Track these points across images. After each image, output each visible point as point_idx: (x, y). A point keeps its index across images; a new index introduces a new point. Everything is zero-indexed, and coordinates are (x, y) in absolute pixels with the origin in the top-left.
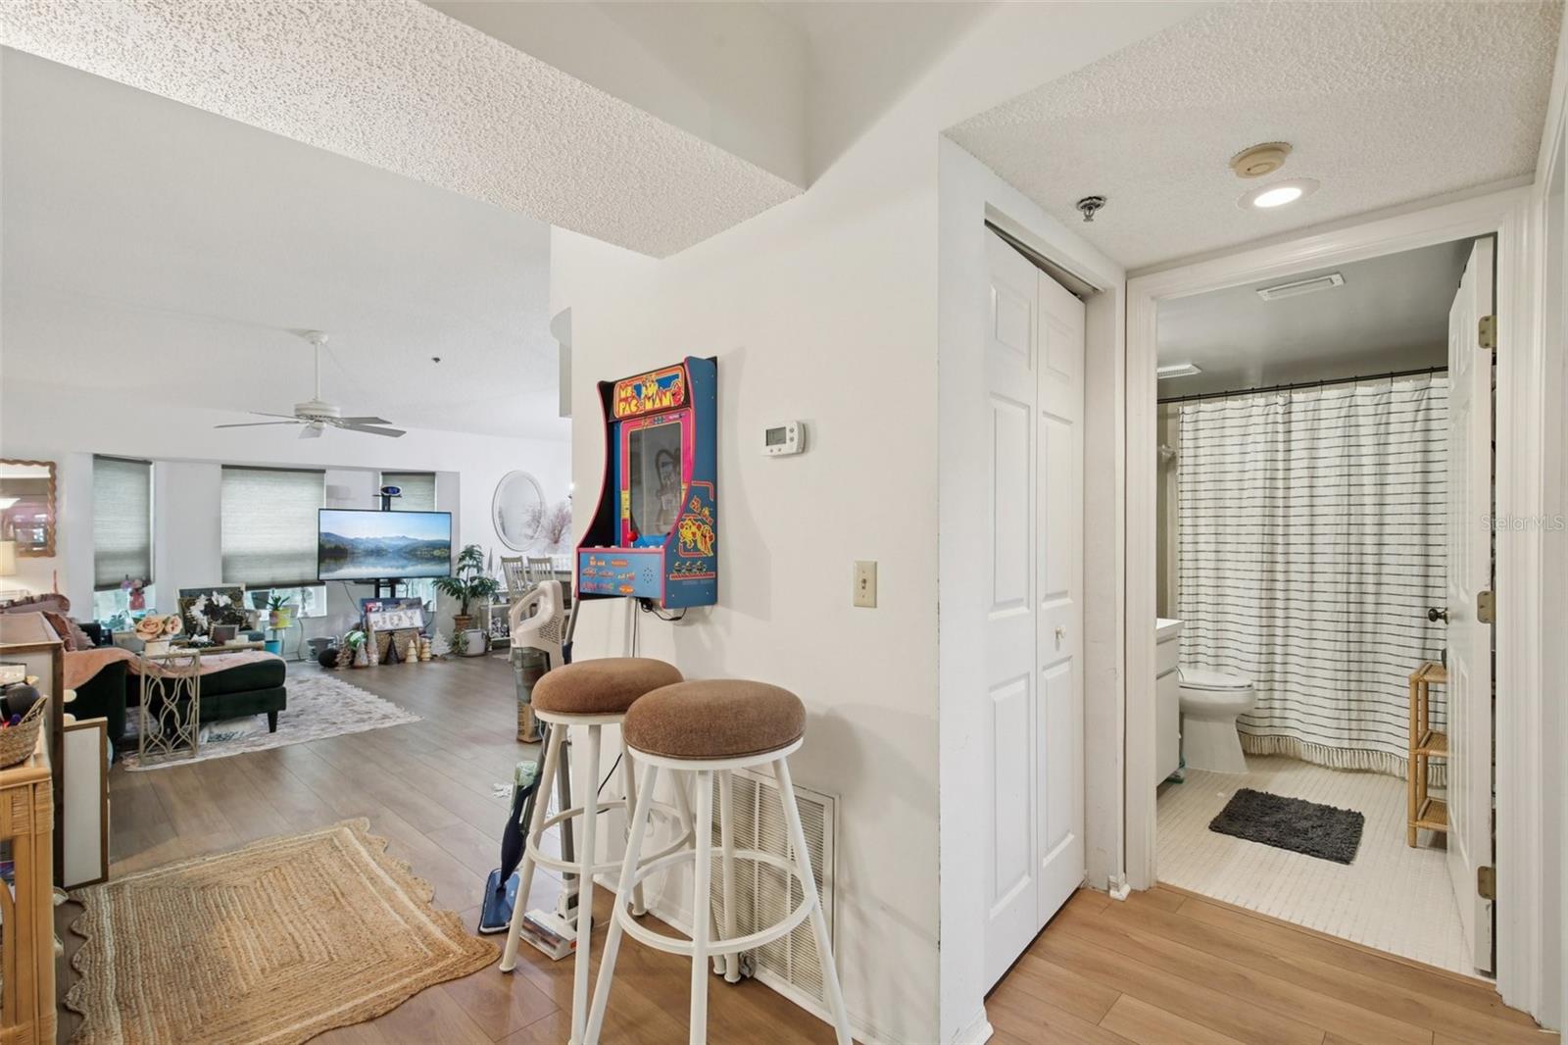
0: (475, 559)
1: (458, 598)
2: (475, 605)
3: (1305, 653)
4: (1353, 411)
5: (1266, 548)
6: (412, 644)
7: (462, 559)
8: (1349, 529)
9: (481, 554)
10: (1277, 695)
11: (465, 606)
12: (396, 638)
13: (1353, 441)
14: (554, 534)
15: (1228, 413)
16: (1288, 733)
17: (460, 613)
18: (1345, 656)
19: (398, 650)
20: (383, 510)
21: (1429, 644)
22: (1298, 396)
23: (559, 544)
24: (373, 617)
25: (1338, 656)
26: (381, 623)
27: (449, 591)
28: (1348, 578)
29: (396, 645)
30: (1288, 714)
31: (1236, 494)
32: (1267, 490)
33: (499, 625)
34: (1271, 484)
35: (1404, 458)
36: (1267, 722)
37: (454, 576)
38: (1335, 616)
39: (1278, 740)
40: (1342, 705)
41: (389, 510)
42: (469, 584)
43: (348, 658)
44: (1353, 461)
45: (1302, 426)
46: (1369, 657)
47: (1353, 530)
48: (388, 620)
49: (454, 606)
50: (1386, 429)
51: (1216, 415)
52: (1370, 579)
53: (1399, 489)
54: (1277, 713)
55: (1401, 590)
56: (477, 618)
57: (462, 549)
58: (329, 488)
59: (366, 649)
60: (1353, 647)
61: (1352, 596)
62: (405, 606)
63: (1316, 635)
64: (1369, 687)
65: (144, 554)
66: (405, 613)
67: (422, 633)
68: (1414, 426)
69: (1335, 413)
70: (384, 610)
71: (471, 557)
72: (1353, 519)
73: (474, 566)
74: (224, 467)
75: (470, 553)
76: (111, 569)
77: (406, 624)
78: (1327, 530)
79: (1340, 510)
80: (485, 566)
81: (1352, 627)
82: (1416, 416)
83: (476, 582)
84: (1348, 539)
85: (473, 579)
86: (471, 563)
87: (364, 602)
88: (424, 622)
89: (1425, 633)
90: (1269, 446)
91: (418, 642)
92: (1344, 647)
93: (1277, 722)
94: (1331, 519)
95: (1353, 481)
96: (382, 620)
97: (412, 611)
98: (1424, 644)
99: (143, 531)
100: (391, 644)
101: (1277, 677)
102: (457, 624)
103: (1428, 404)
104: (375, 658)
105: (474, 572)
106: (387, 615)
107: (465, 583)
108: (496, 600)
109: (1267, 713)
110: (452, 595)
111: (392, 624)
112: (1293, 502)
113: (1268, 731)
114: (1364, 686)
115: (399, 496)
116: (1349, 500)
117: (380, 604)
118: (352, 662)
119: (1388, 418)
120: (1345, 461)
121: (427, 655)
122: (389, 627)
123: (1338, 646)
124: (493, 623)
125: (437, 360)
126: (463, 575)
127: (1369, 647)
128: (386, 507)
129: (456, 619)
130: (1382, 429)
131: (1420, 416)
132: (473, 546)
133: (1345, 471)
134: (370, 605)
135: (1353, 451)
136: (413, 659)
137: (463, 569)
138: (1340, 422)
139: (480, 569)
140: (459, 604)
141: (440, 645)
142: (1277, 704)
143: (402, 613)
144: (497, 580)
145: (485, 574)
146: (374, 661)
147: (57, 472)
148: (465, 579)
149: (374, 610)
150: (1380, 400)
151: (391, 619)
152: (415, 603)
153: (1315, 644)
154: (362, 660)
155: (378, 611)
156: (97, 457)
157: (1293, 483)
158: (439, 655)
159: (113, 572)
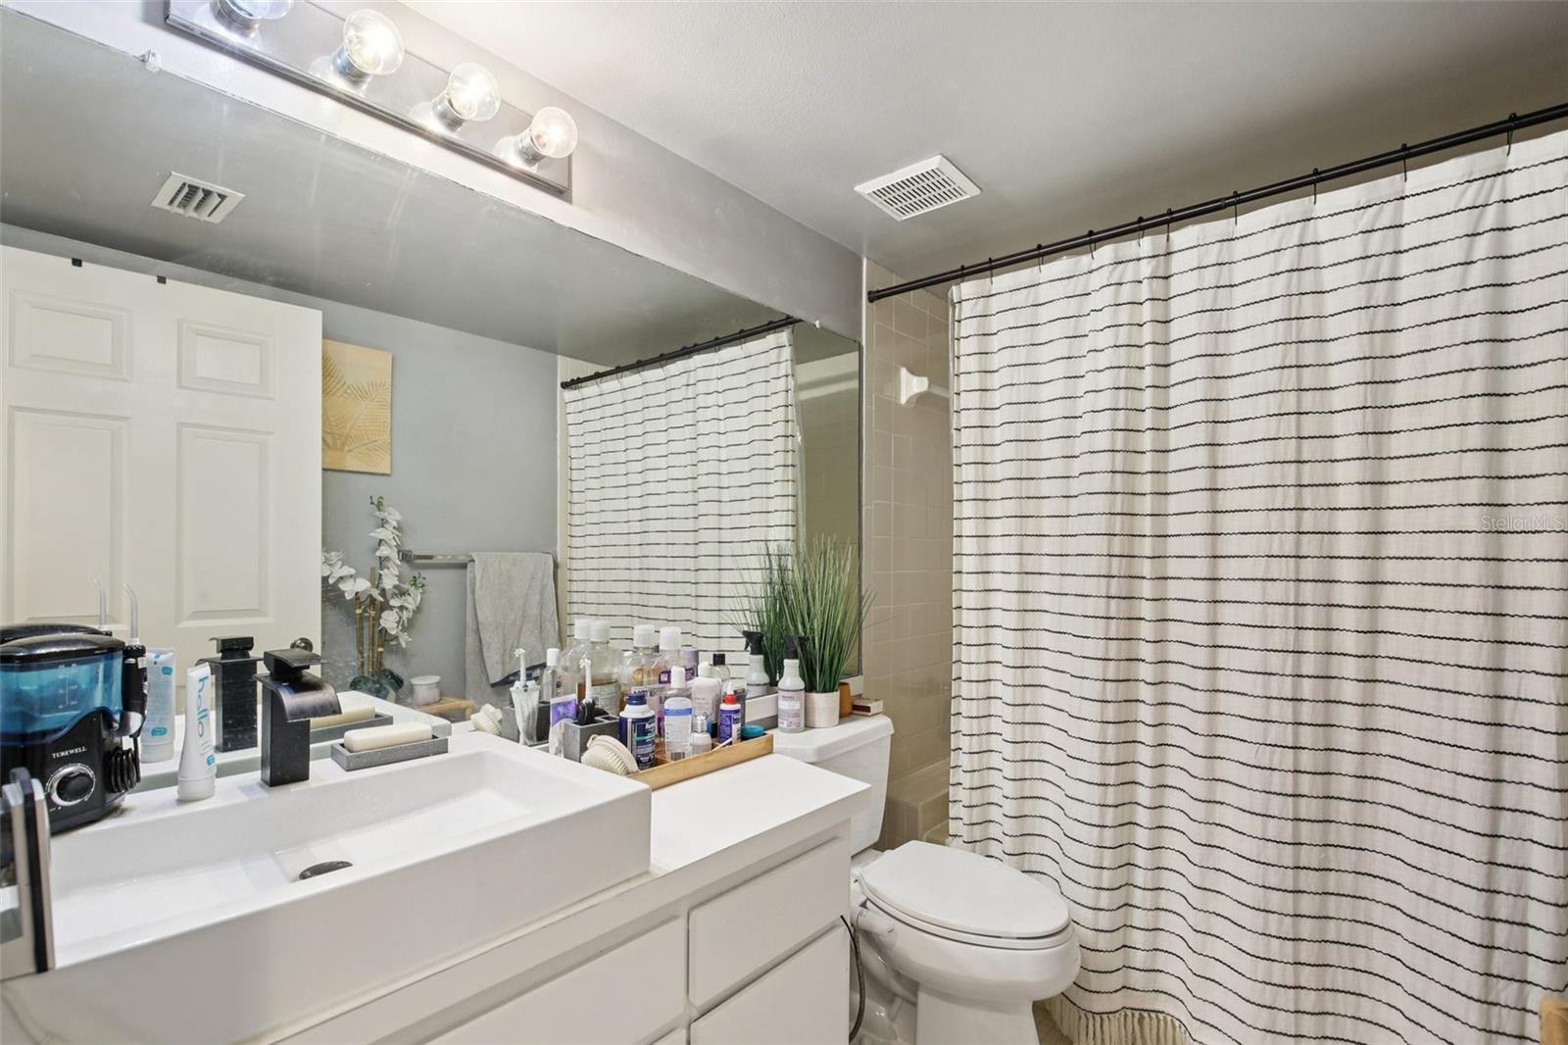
3: (1198, 832)
4: (1308, 256)
5: (1116, 587)
8: (1298, 544)
10: (1139, 918)
13: (1308, 330)
15: (1044, 293)
16: (1162, 1003)
18: (1287, 855)
21: (1504, 851)
22: (1184, 236)
25: (1270, 852)
28: (1297, 664)
30: (1162, 961)
31: (1057, 467)
32: (1118, 456)
34: (1126, 441)
35: (1436, 362)
36: (1115, 981)
38: (1265, 756)
39: (1141, 1019)
40: (1281, 973)
44: (1309, 378)
45: (1192, 302)
46: (1346, 859)
47: (1309, 545)
50: (1391, 292)
51: (1020, 298)
52: (1350, 667)
53: (1423, 442)
54: (1139, 959)
55: (1427, 702)
60: (1307, 832)
61: (1306, 707)
63: (1222, 792)
64: (1345, 932)
68: (1464, 276)
69: (1266, 265)
72: (1308, 521)
78: (1248, 545)
79: (1279, 498)
81: (1306, 784)
82: (1470, 249)
84: (1297, 568)
89: (1495, 822)
90: (1122, 357)
92: (1287, 831)
93: (1138, 979)
94: (1257, 522)
95: (1310, 425)
98: (1492, 850)
101: (1140, 877)
103: (1502, 214)
109: (1114, 961)
112: (1174, 482)
113: (1117, 1002)
114: (1332, 930)
116: (1299, 475)
119: (1395, 265)
120: (1290, 378)
123: (1273, 829)
127: (1346, 835)
130: (1380, 292)
131: (1482, 246)
133: (1290, 402)
135: (1309, 354)
138: (1279, 285)
142: (1138, 938)
150: (1377, 215)
153: (1223, 814)
157: (1175, 439)
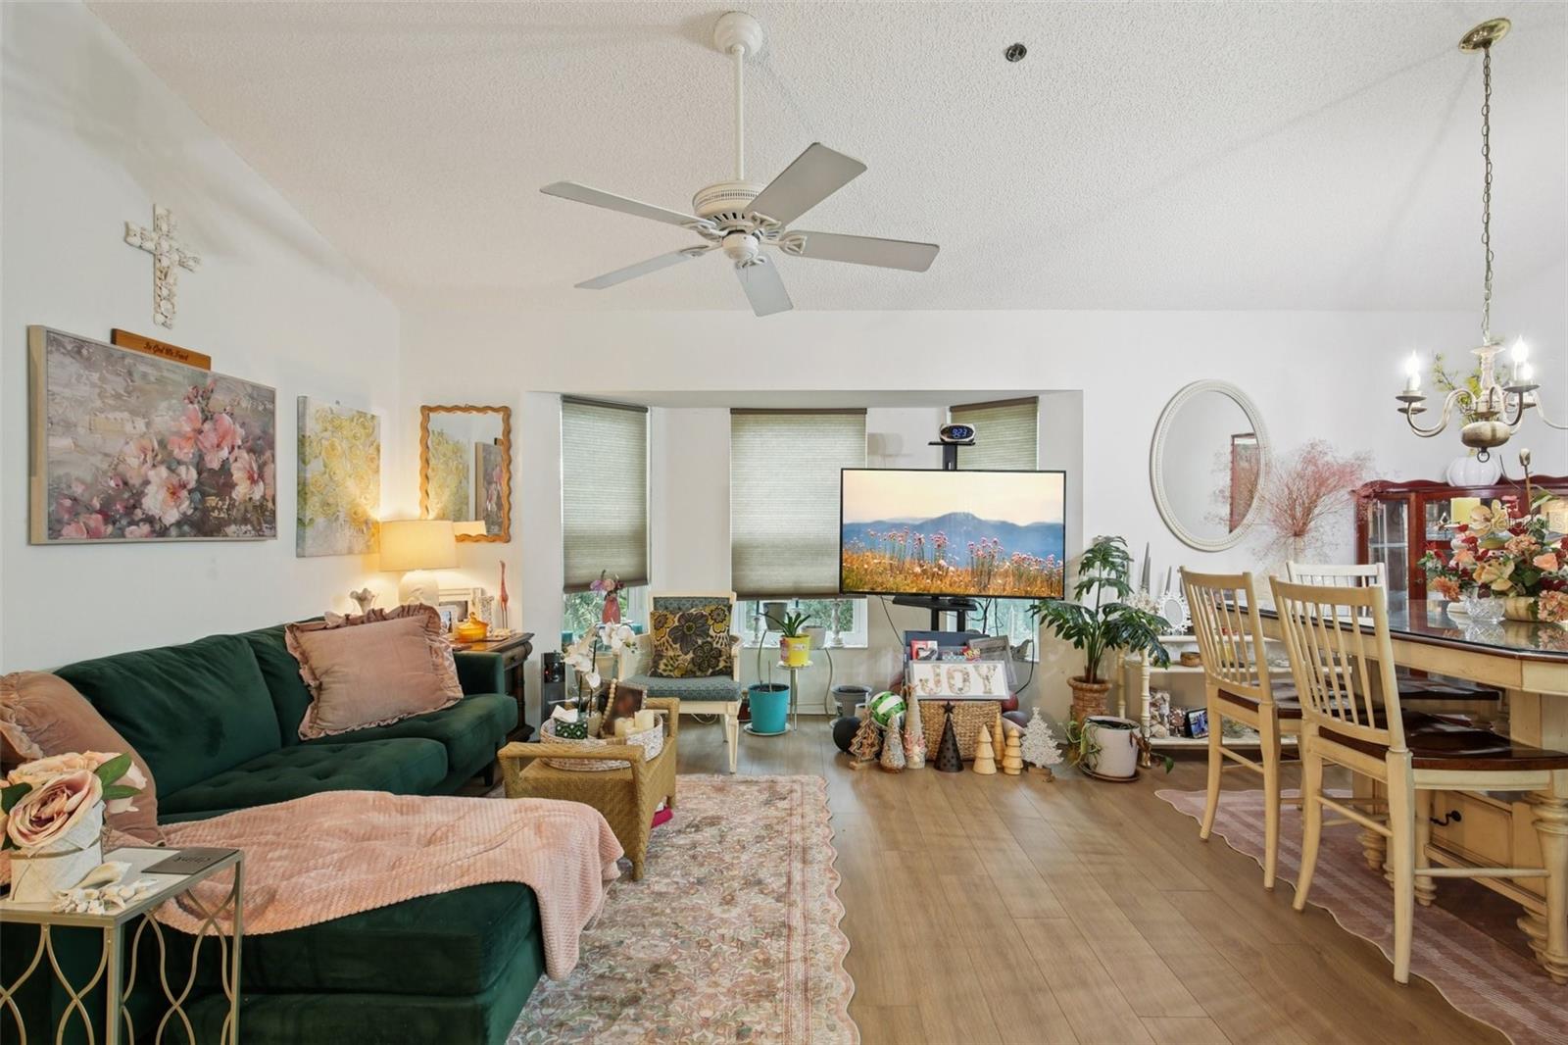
0: (1113, 566)
1: (1079, 644)
2: (1115, 661)
6: (985, 736)
7: (1086, 565)
9: (1127, 558)
11: (1094, 661)
12: (957, 717)
14: (1293, 517)
17: (1082, 673)
19: (961, 742)
20: (946, 469)
23: (1307, 538)
24: (920, 671)
26: (931, 684)
27: (1060, 628)
29: (957, 730)
33: (1166, 710)
37: (1070, 600)
41: (955, 469)
42: (1101, 617)
43: (872, 745)
48: (944, 678)
49: (1070, 660)
56: (1117, 686)
57: (1087, 545)
58: (872, 436)
59: (902, 736)
62: (976, 652)
65: (639, 539)
66: (976, 668)
67: (1006, 707)
70: (939, 659)
71: (1105, 562)
73: (1110, 582)
74: (734, 411)
75: (1102, 553)
76: (589, 561)
77: (975, 690)
80: (1134, 581)
83: (1115, 616)
85: (1109, 609)
86: (1104, 574)
87: (911, 637)
88: (1010, 688)
91: (998, 731)
96: (935, 678)
97: (991, 664)
99: (635, 508)
100: (948, 728)
102: (1076, 698)
104: (918, 753)
105: (1111, 595)
106: (944, 667)
107: (1093, 615)
108: (1163, 660)
110: (1067, 636)
111: (951, 686)
115: (971, 443)
117: (933, 644)
118: (878, 755)
121: (1014, 764)
122: (945, 692)
124: (1153, 704)
125: (1017, 52)
126: (1089, 601)
128: (950, 463)
129: (1075, 688)
132: (1109, 540)
134: (918, 645)
136: (986, 766)
137: (1089, 585)
139: (1124, 590)
140: (1082, 656)
141: (1039, 744)
143: (970, 667)
144: (1161, 614)
145: (1132, 602)
146: (917, 759)
147: (512, 421)
148: (1093, 609)
149: (923, 654)
151: (950, 677)
152: (996, 648)
154: (894, 757)
155: (927, 658)
156: (568, 399)
158: (1039, 764)
159: (588, 566)
